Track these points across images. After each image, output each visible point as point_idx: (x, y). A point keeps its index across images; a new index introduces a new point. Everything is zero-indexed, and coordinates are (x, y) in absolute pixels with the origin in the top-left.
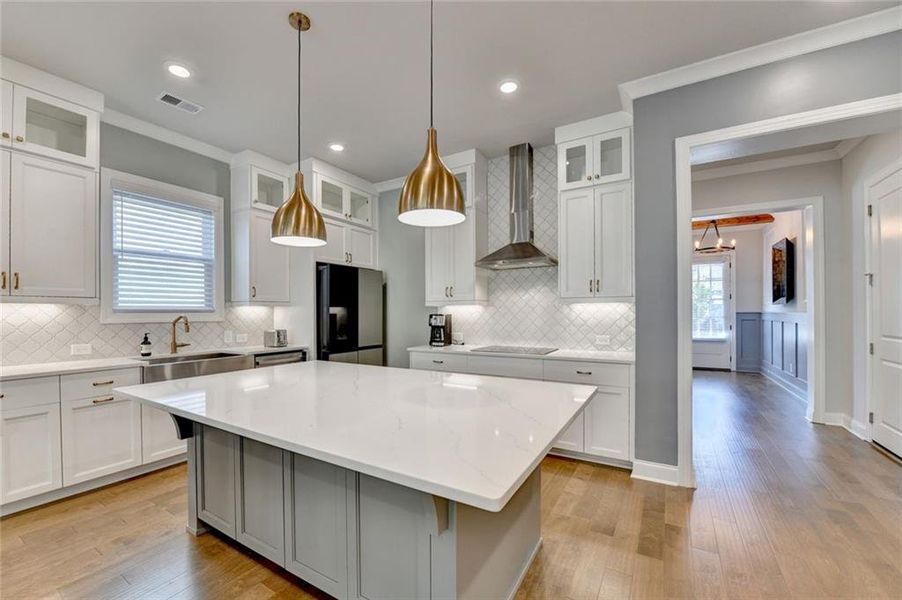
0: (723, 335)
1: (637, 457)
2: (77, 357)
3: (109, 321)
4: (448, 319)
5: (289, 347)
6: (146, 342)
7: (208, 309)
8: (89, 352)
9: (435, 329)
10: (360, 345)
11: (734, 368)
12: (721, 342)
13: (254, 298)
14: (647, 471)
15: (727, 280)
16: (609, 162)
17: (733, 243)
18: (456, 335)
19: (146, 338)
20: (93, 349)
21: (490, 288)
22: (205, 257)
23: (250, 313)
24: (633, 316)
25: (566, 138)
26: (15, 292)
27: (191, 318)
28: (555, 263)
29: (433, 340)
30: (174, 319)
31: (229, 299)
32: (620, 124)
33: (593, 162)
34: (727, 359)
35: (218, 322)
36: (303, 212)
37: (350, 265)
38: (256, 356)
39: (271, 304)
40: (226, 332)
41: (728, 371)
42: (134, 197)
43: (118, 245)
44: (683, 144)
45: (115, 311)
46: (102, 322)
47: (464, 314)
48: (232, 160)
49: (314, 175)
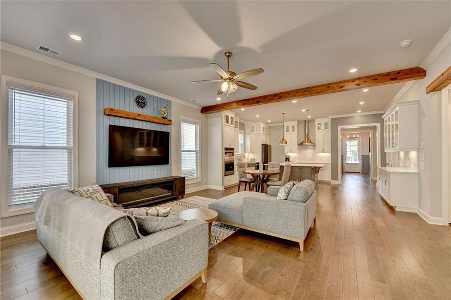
0: (357, 162)
1: (332, 180)
4: (289, 156)
5: (256, 162)
6: (239, 160)
9: (286, 159)
11: (361, 172)
12: (358, 164)
13: (251, 152)
14: (333, 182)
15: (359, 145)
16: (326, 128)
17: (358, 136)
18: (291, 160)
21: (299, 150)
23: (246, 155)
24: (330, 156)
25: (317, 122)
27: (242, 156)
28: (315, 145)
29: (286, 161)
31: (245, 153)
32: (328, 120)
33: (323, 127)
34: (359, 169)
37: (267, 144)
39: (249, 153)
41: (359, 173)
42: (239, 134)
44: (340, 128)
47: (292, 156)
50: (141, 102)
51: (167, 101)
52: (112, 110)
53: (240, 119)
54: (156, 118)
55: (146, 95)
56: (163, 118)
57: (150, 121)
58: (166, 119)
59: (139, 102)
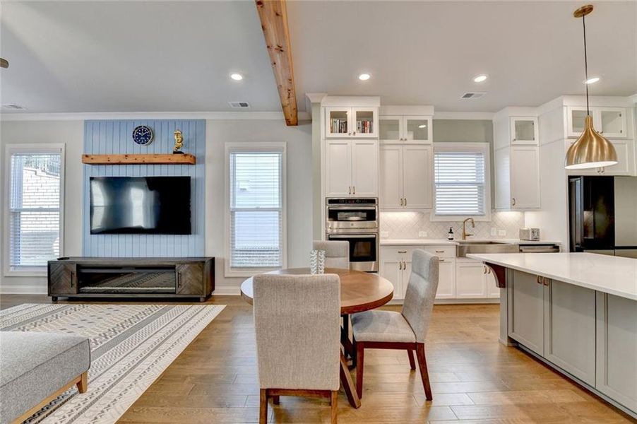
2: (421, 238)
3: (434, 220)
5: (542, 241)
6: (451, 232)
7: (481, 213)
8: (426, 235)
10: (616, 245)
13: (514, 205)
19: (451, 230)
20: (428, 234)
22: (478, 182)
23: (508, 216)
26: (405, 207)
27: (475, 219)
30: (464, 220)
31: (494, 208)
35: (487, 222)
36: (595, 143)
37: (602, 174)
38: (520, 245)
39: (523, 210)
40: (492, 229)
42: (443, 154)
43: (436, 181)
45: (436, 215)
46: (431, 220)
48: (495, 118)
49: (565, 108)
50: (143, 135)
51: (196, 121)
52: (87, 156)
53: (436, 110)
54: (156, 156)
55: (155, 121)
56: (174, 153)
57: (146, 162)
58: (181, 153)
59: (140, 136)
